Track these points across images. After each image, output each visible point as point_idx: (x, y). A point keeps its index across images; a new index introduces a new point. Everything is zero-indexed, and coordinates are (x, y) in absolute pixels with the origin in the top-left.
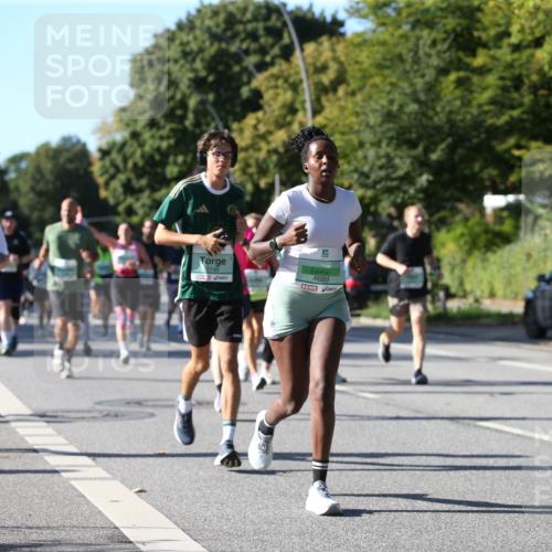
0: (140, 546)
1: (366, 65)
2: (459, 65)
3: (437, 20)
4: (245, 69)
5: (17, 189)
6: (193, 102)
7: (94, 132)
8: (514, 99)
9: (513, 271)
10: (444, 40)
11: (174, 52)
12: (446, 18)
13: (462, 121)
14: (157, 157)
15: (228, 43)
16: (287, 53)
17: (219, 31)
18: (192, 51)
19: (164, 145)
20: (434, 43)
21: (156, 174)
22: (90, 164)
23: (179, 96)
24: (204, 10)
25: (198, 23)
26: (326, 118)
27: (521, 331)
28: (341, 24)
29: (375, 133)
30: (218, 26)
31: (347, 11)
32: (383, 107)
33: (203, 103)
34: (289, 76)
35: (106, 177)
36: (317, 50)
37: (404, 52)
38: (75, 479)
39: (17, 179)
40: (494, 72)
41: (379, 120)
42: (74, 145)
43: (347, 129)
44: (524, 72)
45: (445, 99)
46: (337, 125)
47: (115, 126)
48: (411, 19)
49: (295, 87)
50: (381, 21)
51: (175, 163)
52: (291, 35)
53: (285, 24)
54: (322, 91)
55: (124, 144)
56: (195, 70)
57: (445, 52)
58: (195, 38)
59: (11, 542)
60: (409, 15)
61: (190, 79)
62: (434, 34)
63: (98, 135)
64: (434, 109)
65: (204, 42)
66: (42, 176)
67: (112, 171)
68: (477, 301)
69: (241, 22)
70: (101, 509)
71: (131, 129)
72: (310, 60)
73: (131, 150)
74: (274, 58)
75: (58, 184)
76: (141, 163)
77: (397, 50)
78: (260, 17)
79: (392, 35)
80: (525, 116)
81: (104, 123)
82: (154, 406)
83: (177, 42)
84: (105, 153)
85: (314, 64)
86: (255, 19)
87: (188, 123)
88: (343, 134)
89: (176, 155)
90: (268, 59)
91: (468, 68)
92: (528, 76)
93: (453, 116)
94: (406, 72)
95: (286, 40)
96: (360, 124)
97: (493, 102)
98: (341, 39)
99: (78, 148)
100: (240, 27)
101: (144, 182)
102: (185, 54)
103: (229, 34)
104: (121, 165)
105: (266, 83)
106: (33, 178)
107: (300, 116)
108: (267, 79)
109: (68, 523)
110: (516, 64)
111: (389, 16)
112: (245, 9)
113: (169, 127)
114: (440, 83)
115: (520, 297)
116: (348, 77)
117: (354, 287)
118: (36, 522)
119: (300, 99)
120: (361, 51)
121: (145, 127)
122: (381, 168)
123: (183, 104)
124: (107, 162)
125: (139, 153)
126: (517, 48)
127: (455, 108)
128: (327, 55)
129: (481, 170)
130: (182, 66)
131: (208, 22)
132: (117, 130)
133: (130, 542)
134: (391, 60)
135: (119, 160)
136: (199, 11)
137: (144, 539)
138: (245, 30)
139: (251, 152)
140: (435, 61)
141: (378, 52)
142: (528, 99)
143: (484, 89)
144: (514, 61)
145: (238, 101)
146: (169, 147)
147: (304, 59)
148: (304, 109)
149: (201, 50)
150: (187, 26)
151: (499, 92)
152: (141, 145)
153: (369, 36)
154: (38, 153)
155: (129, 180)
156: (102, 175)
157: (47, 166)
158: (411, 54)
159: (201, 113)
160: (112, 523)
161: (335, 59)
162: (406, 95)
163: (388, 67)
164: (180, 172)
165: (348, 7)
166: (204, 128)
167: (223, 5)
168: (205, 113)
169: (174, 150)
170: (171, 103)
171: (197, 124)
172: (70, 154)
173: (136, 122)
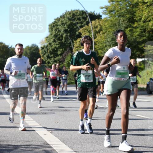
0: (51, 146)
1: (107, 26)
2: (130, 26)
3: (125, 15)
4: (77, 27)
6: (64, 36)
7: (40, 43)
8: (144, 35)
9: (144, 77)
10: (126, 20)
11: (59, 23)
12: (127, 15)
13: (131, 40)
14: (56, 49)
15: (73, 21)
16: (87, 24)
19: (57, 46)
20: (124, 21)
21: (55, 53)
22: (39, 51)
23: (61, 34)
25: (65, 16)
26: (97, 40)
27: (146, 92)
28: (101, 16)
29: (109, 43)
30: (70, 17)
31: (102, 13)
32: (111, 37)
33: (67, 36)
34: (88, 29)
36: (95, 22)
40: (139, 28)
41: (110, 40)
42: (35, 47)
43: (102, 42)
44: (146, 28)
46: (100, 41)
47: (45, 41)
48: (118, 15)
49: (90, 32)
50: (111, 15)
51: (60, 51)
52: (88, 19)
53: (87, 16)
54: (96, 33)
55: (47, 46)
56: (65, 28)
57: (126, 23)
58: (65, 20)
59: (19, 145)
61: (63, 30)
62: (124, 19)
66: (27, 54)
67: (44, 53)
70: (42, 136)
71: (49, 42)
73: (49, 47)
74: (84, 25)
75: (31, 56)
76: (51, 51)
77: (115, 23)
78: (81, 14)
79: (113, 19)
80: (146, 39)
81: (42, 41)
82: (55, 111)
83: (60, 21)
84: (42, 48)
85: (94, 26)
87: (63, 41)
88: (101, 43)
89: (60, 49)
90: (83, 25)
91: (132, 27)
92: (147, 29)
94: (117, 28)
95: (87, 20)
96: (106, 41)
97: (139, 35)
98: (101, 20)
100: (76, 17)
101: (52, 55)
102: (62, 24)
103: (73, 19)
104: (47, 52)
105: (82, 31)
108: (83, 30)
109: (33, 140)
110: (144, 26)
111: (113, 14)
112: (77, 13)
113: (58, 42)
114: (126, 31)
115: (145, 84)
116: (103, 29)
118: (25, 140)
119: (91, 35)
120: (106, 23)
121: (52, 42)
123: (62, 36)
124: (43, 50)
125: (51, 48)
126: (144, 22)
127: (129, 37)
128: (97, 24)
129: (136, 52)
130: (62, 27)
131: (68, 16)
132: (46, 43)
133: (49, 145)
134: (113, 25)
135: (46, 50)
136: (66, 13)
137: (52, 144)
139: (79, 48)
140: (124, 25)
141: (110, 23)
142: (147, 35)
143: (136, 32)
144: (144, 25)
145: (76, 35)
146: (58, 47)
147: (92, 25)
148: (92, 37)
149: (66, 23)
150: (63, 17)
151: (140, 33)
152: (52, 46)
153: (108, 19)
154: (26, 48)
155: (48, 55)
156: (42, 54)
157: (28, 52)
158: (118, 24)
160: (44, 140)
161: (99, 25)
163: (112, 27)
164: (61, 53)
165: (103, 12)
166: (67, 42)
167: (72, 11)
168: (67, 38)
169: (60, 47)
170: (59, 36)
171: (65, 41)
172: (34, 49)
173: (50, 40)
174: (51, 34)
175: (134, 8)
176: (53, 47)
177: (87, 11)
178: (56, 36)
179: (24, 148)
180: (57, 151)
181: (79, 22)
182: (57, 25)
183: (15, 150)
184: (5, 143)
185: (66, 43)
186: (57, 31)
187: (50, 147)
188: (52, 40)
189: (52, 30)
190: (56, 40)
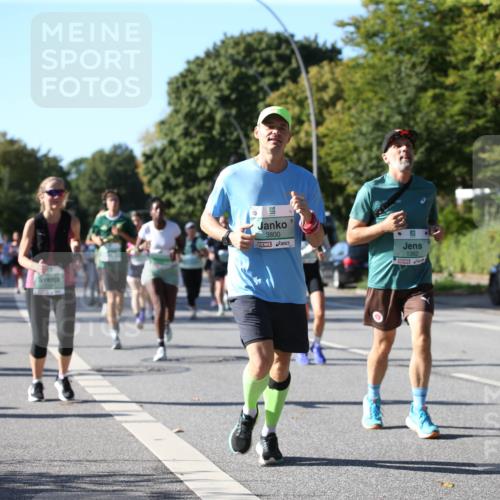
0: (179, 476)
1: (358, 85)
2: (435, 85)
3: (417, 47)
4: (261, 89)
5: (78, 187)
6: (219, 116)
7: (140, 141)
8: (479, 111)
9: (480, 251)
10: (422, 63)
11: (202, 75)
12: (424, 45)
13: (437, 129)
14: (190, 160)
15: (246, 68)
16: (294, 76)
17: (240, 58)
18: (218, 75)
19: (196, 150)
20: (414, 66)
21: (190, 174)
22: (136, 167)
23: (207, 111)
24: (227, 41)
25: (222, 52)
26: (328, 129)
27: (486, 299)
28: (339, 52)
29: (367, 139)
30: (239, 53)
31: (343, 40)
32: (373, 118)
33: (227, 116)
34: (297, 94)
35: (149, 176)
36: (319, 72)
37: (390, 73)
38: (126, 422)
39: (77, 179)
40: (462, 89)
41: (370, 129)
43: (345, 137)
44: (487, 89)
45: (424, 112)
46: (336, 133)
47: (157, 135)
48: (395, 47)
49: (301, 103)
50: (372, 48)
51: (205, 165)
52: (297, 61)
53: (293, 52)
54: (324, 106)
55: (163, 150)
56: (221, 90)
57: (422, 73)
58: (221, 64)
59: (75, 473)
60: (394, 43)
61: (216, 98)
62: (414, 59)
63: (142, 143)
64: (414, 119)
65: (227, 67)
66: (98, 177)
67: (154, 171)
68: (451, 275)
69: (257, 50)
70: (147, 445)
71: (168, 138)
72: (313, 81)
73: (169, 155)
74: (284, 79)
76: (177, 165)
77: (384, 72)
78: (273, 46)
79: (380, 59)
80: (488, 125)
81: (147, 133)
82: (190, 362)
83: (205, 67)
84: (148, 157)
85: (316, 84)
86: (269, 47)
87: (215, 132)
88: (340, 141)
89: (205, 159)
90: (280, 80)
91: (442, 86)
92: (490, 92)
93: (430, 125)
94: (392, 90)
95: (294, 65)
96: (355, 132)
97: (462, 113)
98: (339, 63)
99: (127, 153)
100: (257, 55)
101: (180, 180)
102: (212, 77)
103: (247, 60)
104: (161, 167)
105: (278, 100)
106: (90, 179)
107: (306, 126)
108: (280, 97)
109: (121, 457)
110: (481, 82)
111: (377, 44)
112: (261, 41)
113: (200, 136)
114: (420, 98)
115: (485, 271)
116: (346, 95)
117: (351, 264)
119: (305, 112)
120: (355, 73)
121: (179, 136)
122: (372, 168)
123: (211, 117)
124: (150, 164)
125: (175, 157)
126: (481, 69)
127: (431, 119)
128: (327, 77)
129: (454, 167)
130: (211, 87)
131: (231, 51)
132: (158, 139)
133: (171, 473)
134: (379, 79)
135: (159, 163)
136: (223, 42)
137: (182, 471)
138: (261, 57)
140: (415, 81)
141: (369, 74)
142: (490, 111)
143: (455, 103)
144: (478, 80)
146: (200, 152)
147: (308, 80)
148: (309, 120)
149: (226, 73)
150: (214, 54)
151: (467, 105)
152: (178, 151)
153: (361, 61)
154: (94, 157)
155: (168, 179)
156: (146, 174)
157: (102, 169)
158: (395, 75)
159: (226, 124)
160: (156, 457)
161: (334, 80)
162: (392, 108)
164: (209, 172)
165: (344, 37)
166: (228, 136)
167: (243, 37)
168: (229, 125)
169: (205, 154)
170: (201, 117)
171: (223, 133)
172: (120, 159)
173: (173, 132)
174: (177, 111)
175: (446, 24)
176: (182, 153)
177: (292, 36)
178: (190, 116)
179: (91, 483)
180: (199, 495)
181: (268, 70)
182: (195, 83)
183: (62, 491)
184: (28, 469)
185: (227, 140)
186: (196, 100)
187: (177, 482)
188: (179, 131)
189: (178, 98)
190: (193, 130)
